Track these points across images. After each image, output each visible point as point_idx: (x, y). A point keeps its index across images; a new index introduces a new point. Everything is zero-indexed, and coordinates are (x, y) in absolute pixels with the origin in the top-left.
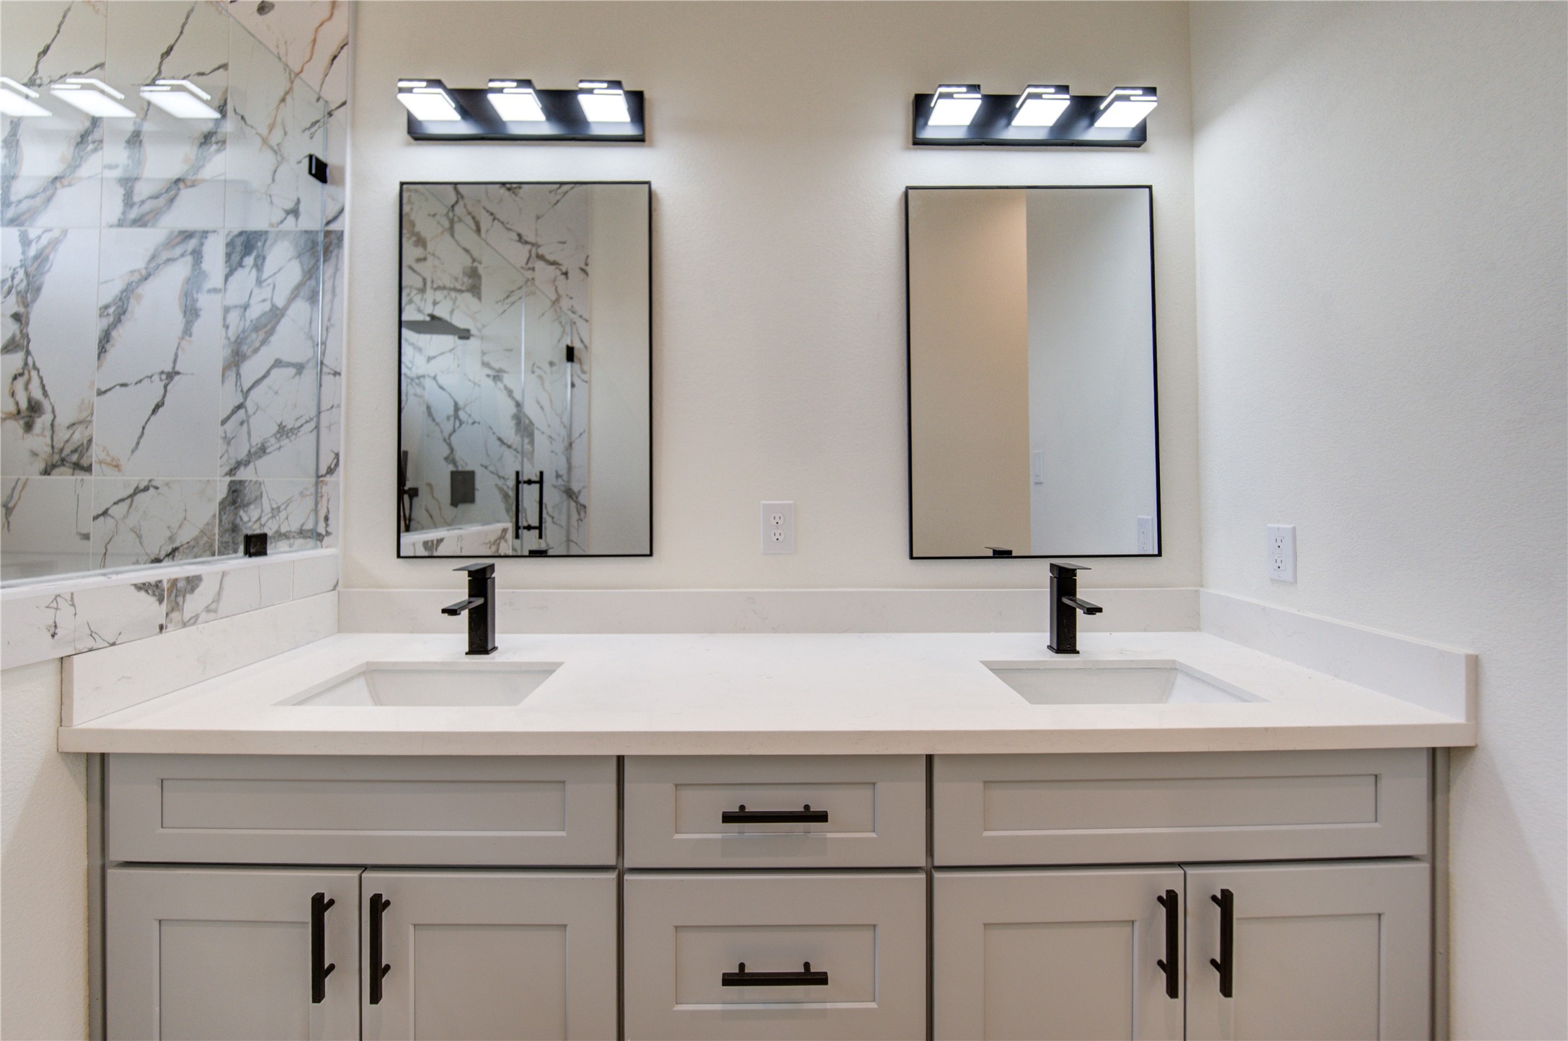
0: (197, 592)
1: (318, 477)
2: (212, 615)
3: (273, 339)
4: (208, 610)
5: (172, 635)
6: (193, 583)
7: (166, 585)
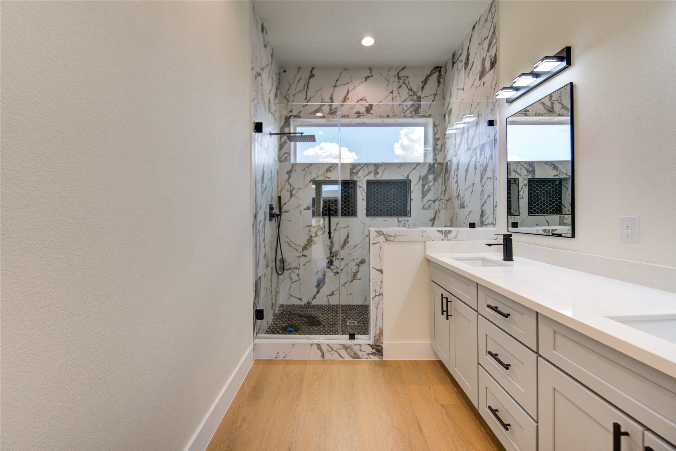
0: (451, 234)
1: (494, 208)
2: (455, 239)
3: (487, 172)
4: (454, 238)
5: (445, 242)
6: (450, 232)
7: (443, 231)
